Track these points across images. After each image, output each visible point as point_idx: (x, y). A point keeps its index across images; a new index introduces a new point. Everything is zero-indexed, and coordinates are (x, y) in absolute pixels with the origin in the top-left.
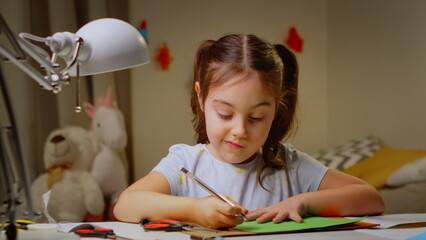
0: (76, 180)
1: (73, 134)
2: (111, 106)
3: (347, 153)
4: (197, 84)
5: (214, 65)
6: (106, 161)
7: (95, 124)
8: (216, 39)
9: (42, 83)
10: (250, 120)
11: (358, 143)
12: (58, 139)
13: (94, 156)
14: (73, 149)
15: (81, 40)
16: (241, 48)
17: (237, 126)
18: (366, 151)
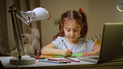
0: (28, 47)
1: (27, 35)
2: (36, 28)
3: (94, 39)
4: (62, 24)
5: (65, 19)
6: (35, 42)
7: (32, 33)
8: (65, 12)
9: (25, 23)
10: (74, 31)
11: (97, 36)
12: (24, 36)
13: (32, 40)
14: (27, 39)
15: (34, 13)
16: (71, 14)
17: (71, 33)
18: (99, 38)
